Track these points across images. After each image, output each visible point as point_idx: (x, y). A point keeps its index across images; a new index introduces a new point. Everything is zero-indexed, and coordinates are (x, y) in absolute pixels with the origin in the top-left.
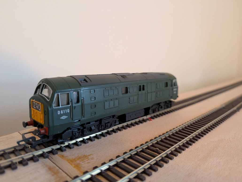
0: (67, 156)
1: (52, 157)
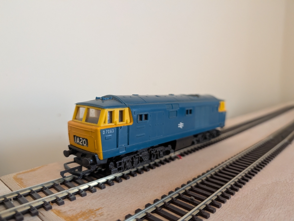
0: (65, 212)
1: (44, 214)
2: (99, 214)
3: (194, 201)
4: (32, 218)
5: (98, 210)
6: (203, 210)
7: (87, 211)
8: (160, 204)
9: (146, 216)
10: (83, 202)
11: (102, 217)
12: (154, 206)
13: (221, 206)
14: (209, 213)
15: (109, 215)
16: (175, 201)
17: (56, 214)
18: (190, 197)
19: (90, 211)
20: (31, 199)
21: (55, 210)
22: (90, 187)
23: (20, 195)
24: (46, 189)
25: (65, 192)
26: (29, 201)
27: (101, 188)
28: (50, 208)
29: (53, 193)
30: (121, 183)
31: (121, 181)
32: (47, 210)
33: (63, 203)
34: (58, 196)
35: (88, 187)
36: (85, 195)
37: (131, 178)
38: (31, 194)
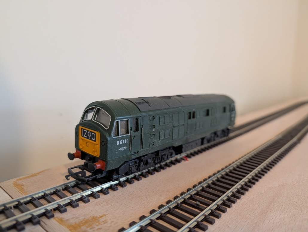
0: (68, 220)
1: (45, 223)
2: (103, 221)
3: (200, 206)
4: (33, 227)
5: (101, 217)
6: (208, 216)
7: (90, 219)
8: (164, 210)
9: (151, 223)
10: (86, 209)
11: (105, 225)
12: (159, 212)
13: (227, 211)
14: (215, 218)
15: (112, 222)
16: (180, 207)
17: (58, 222)
18: (196, 201)
19: (94, 218)
20: (33, 206)
21: (57, 217)
22: (93, 192)
23: (21, 203)
24: (47, 195)
25: (67, 199)
26: (30, 209)
27: (105, 194)
28: (53, 216)
29: (55, 200)
30: (125, 187)
31: (126, 186)
32: (49, 218)
33: (65, 211)
34: (60, 203)
35: (91, 192)
36: (89, 201)
37: (136, 182)
38: (32, 201)
